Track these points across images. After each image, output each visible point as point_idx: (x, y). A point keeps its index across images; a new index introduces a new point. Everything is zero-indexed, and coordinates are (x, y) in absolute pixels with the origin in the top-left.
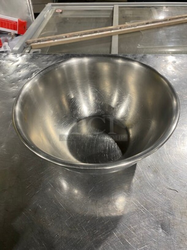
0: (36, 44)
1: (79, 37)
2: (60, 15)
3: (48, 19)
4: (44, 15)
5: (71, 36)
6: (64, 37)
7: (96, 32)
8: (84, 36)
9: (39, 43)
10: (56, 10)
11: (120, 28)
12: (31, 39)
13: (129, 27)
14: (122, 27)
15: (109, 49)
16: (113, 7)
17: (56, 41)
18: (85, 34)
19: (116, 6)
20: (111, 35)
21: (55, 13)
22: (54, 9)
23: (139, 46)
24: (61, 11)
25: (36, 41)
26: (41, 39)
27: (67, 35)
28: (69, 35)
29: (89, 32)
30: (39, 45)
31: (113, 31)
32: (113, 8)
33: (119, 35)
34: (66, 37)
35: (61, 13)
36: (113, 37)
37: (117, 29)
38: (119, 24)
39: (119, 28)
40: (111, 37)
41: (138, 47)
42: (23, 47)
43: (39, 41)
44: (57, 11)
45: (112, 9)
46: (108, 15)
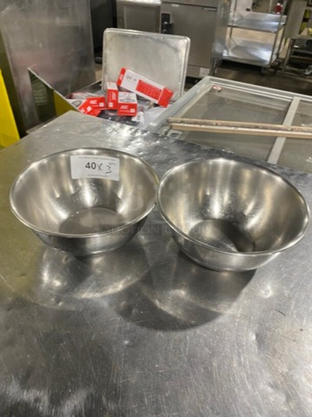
0: (178, 124)
1: (233, 128)
2: (217, 94)
3: (200, 96)
4: (198, 90)
5: (223, 125)
6: (214, 124)
7: (257, 127)
8: (239, 129)
9: (182, 124)
10: (214, 86)
11: (292, 130)
12: (173, 117)
13: (305, 131)
14: (295, 129)
15: (267, 153)
16: (291, 98)
17: (203, 126)
18: (242, 127)
19: (296, 99)
20: (275, 135)
21: (212, 90)
22: (212, 84)
23: (310, 160)
24: (220, 89)
25: (179, 121)
26: (185, 119)
27: (219, 122)
28: (221, 123)
29: (249, 125)
30: (182, 126)
31: (279, 132)
32: (292, 100)
33: (287, 138)
34: (217, 125)
35: (219, 91)
36: (278, 140)
37: (288, 131)
38: (292, 124)
39: (289, 129)
40: (275, 138)
41: (308, 160)
42: (161, 124)
43: (182, 122)
44: (215, 88)
45: (290, 101)
46: (282, 107)
